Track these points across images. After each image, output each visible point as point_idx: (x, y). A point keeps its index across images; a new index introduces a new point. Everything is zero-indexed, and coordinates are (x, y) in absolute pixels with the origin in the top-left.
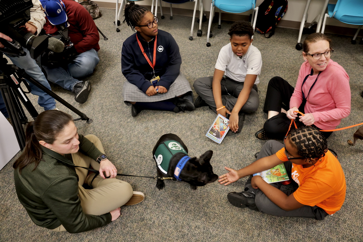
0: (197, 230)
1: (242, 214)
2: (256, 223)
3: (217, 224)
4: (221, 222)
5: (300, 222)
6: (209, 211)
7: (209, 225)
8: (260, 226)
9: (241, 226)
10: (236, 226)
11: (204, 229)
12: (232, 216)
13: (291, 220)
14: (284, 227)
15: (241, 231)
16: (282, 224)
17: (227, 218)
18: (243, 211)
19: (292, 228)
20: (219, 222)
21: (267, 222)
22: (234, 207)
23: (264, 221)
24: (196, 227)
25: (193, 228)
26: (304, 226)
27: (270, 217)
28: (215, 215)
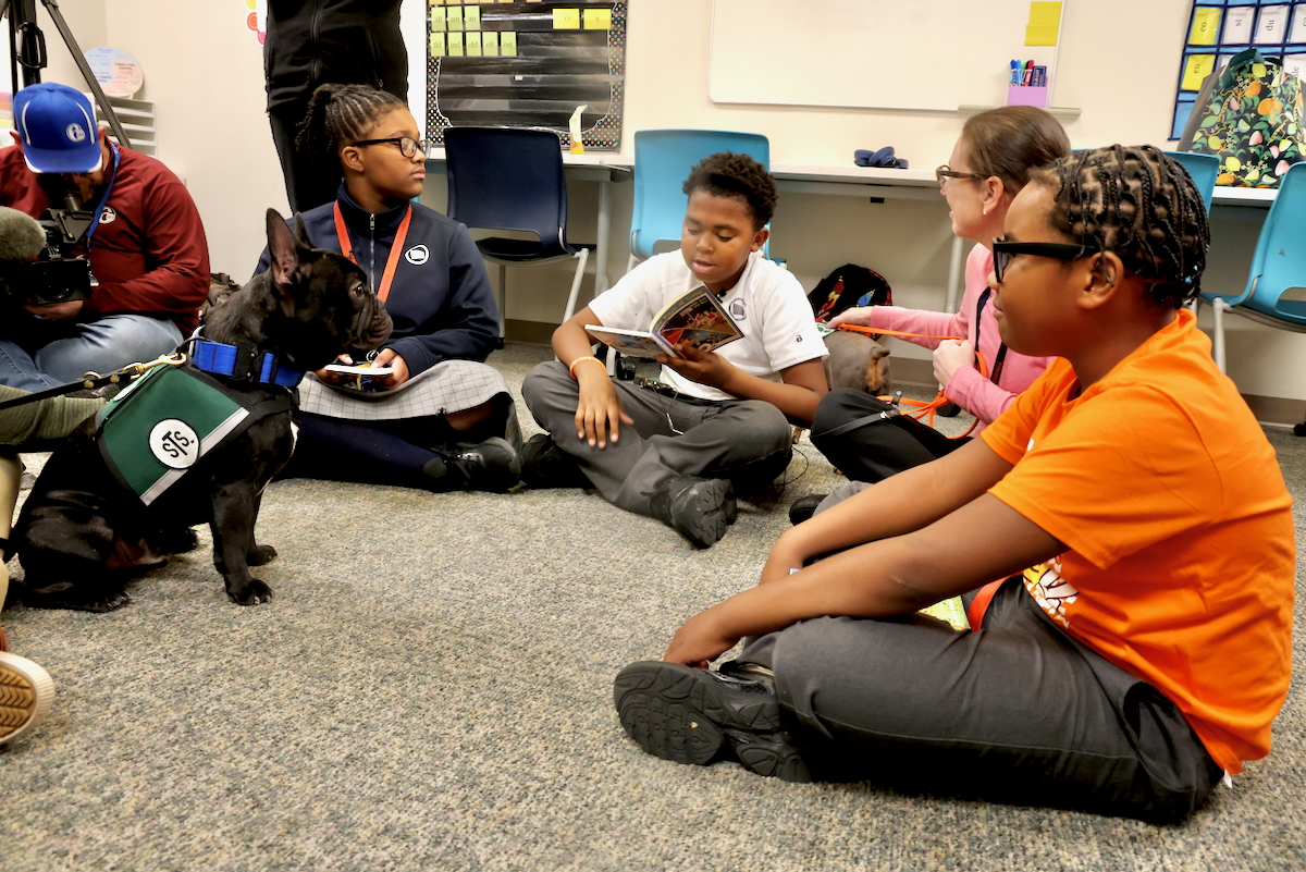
0: (388, 843)
1: (697, 787)
2: (781, 827)
3: (528, 827)
4: (562, 814)
5: (1055, 831)
6: (493, 769)
7: (475, 829)
8: (812, 844)
9: (689, 841)
10: (649, 838)
11: (438, 843)
12: (636, 794)
13: (1000, 822)
14: (963, 853)
15: (686, 863)
16: (947, 839)
17: (598, 802)
18: (707, 776)
19: (1011, 855)
20: (546, 813)
21: (855, 825)
22: (653, 761)
23: (835, 821)
24: (387, 830)
25: (364, 834)
26: (1085, 850)
27: (868, 806)
28: (528, 784)
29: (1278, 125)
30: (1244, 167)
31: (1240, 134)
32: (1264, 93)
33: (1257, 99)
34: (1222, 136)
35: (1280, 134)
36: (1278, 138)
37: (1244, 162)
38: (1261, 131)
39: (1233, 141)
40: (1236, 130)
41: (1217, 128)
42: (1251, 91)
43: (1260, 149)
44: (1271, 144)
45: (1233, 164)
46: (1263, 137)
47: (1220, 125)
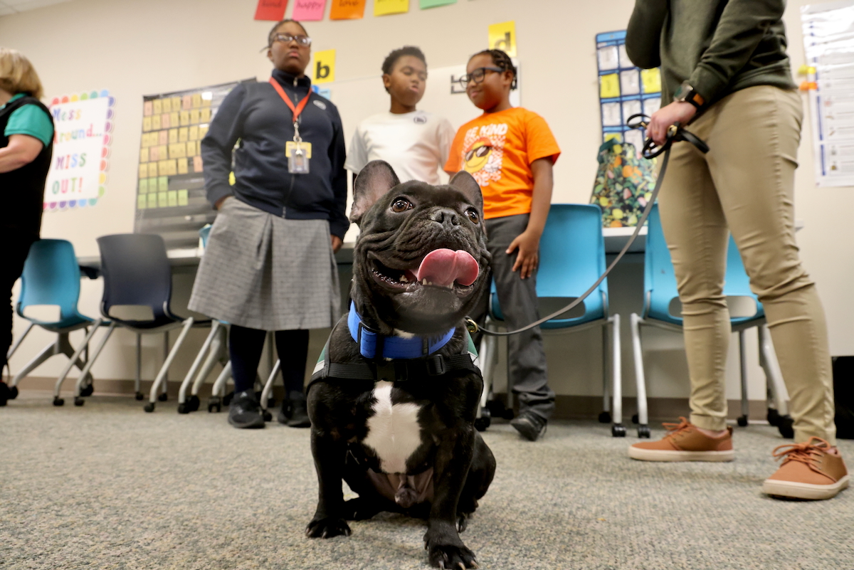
29: (639, 184)
30: (625, 215)
31: (618, 193)
32: (623, 163)
33: (620, 167)
34: (607, 196)
35: (642, 189)
36: (642, 192)
37: (624, 211)
38: (628, 188)
39: (614, 199)
40: (615, 191)
41: (604, 192)
42: (616, 163)
43: (631, 200)
44: (638, 197)
45: (618, 214)
46: (631, 192)
47: (605, 189)
